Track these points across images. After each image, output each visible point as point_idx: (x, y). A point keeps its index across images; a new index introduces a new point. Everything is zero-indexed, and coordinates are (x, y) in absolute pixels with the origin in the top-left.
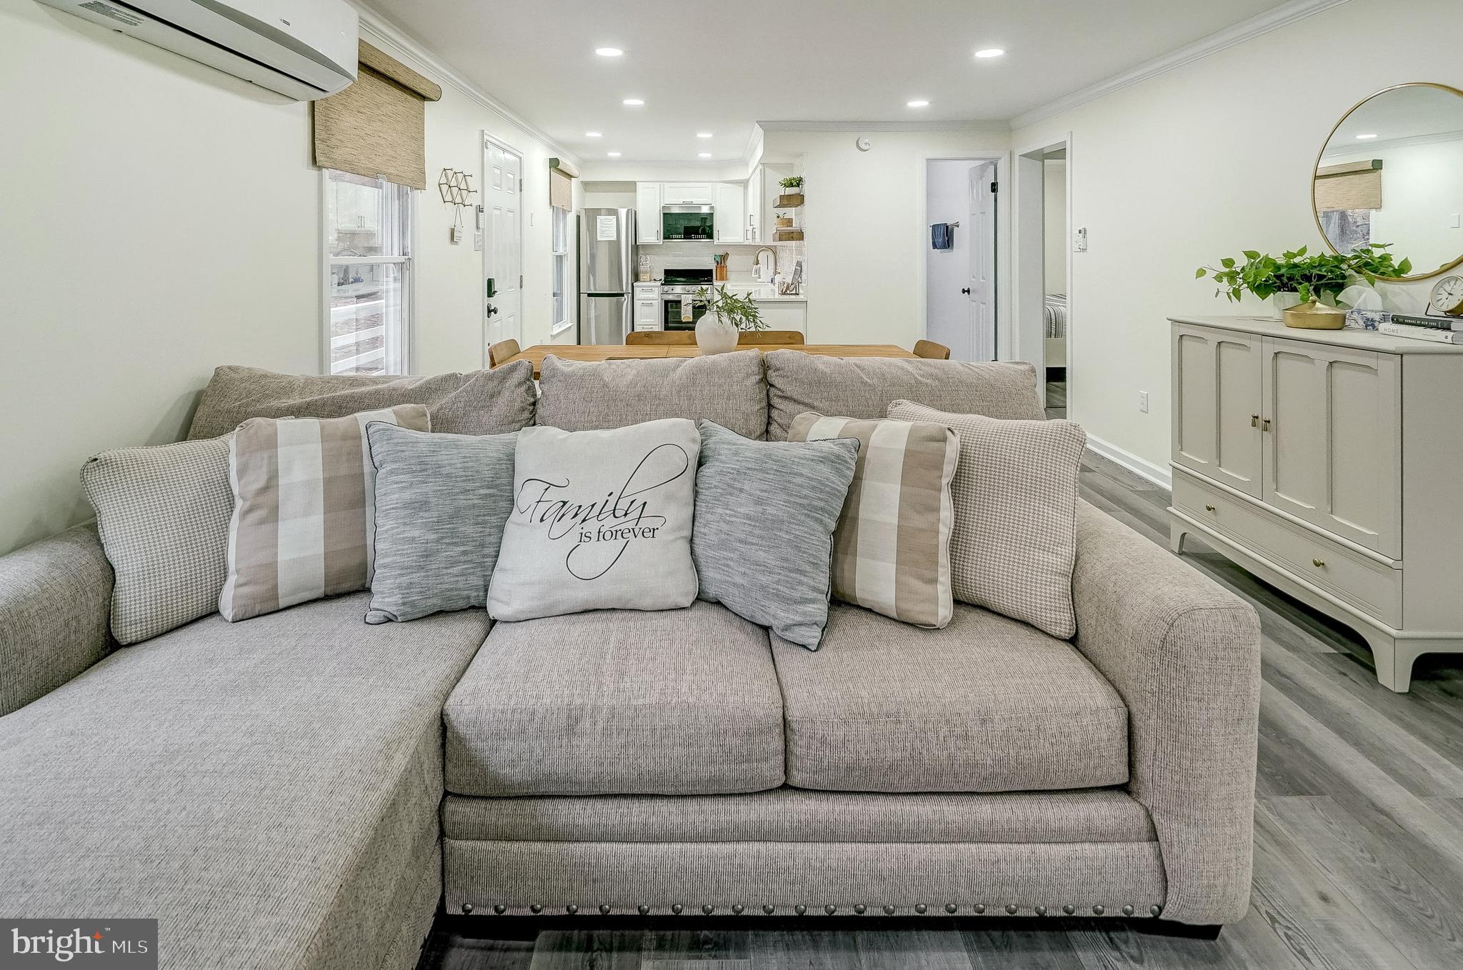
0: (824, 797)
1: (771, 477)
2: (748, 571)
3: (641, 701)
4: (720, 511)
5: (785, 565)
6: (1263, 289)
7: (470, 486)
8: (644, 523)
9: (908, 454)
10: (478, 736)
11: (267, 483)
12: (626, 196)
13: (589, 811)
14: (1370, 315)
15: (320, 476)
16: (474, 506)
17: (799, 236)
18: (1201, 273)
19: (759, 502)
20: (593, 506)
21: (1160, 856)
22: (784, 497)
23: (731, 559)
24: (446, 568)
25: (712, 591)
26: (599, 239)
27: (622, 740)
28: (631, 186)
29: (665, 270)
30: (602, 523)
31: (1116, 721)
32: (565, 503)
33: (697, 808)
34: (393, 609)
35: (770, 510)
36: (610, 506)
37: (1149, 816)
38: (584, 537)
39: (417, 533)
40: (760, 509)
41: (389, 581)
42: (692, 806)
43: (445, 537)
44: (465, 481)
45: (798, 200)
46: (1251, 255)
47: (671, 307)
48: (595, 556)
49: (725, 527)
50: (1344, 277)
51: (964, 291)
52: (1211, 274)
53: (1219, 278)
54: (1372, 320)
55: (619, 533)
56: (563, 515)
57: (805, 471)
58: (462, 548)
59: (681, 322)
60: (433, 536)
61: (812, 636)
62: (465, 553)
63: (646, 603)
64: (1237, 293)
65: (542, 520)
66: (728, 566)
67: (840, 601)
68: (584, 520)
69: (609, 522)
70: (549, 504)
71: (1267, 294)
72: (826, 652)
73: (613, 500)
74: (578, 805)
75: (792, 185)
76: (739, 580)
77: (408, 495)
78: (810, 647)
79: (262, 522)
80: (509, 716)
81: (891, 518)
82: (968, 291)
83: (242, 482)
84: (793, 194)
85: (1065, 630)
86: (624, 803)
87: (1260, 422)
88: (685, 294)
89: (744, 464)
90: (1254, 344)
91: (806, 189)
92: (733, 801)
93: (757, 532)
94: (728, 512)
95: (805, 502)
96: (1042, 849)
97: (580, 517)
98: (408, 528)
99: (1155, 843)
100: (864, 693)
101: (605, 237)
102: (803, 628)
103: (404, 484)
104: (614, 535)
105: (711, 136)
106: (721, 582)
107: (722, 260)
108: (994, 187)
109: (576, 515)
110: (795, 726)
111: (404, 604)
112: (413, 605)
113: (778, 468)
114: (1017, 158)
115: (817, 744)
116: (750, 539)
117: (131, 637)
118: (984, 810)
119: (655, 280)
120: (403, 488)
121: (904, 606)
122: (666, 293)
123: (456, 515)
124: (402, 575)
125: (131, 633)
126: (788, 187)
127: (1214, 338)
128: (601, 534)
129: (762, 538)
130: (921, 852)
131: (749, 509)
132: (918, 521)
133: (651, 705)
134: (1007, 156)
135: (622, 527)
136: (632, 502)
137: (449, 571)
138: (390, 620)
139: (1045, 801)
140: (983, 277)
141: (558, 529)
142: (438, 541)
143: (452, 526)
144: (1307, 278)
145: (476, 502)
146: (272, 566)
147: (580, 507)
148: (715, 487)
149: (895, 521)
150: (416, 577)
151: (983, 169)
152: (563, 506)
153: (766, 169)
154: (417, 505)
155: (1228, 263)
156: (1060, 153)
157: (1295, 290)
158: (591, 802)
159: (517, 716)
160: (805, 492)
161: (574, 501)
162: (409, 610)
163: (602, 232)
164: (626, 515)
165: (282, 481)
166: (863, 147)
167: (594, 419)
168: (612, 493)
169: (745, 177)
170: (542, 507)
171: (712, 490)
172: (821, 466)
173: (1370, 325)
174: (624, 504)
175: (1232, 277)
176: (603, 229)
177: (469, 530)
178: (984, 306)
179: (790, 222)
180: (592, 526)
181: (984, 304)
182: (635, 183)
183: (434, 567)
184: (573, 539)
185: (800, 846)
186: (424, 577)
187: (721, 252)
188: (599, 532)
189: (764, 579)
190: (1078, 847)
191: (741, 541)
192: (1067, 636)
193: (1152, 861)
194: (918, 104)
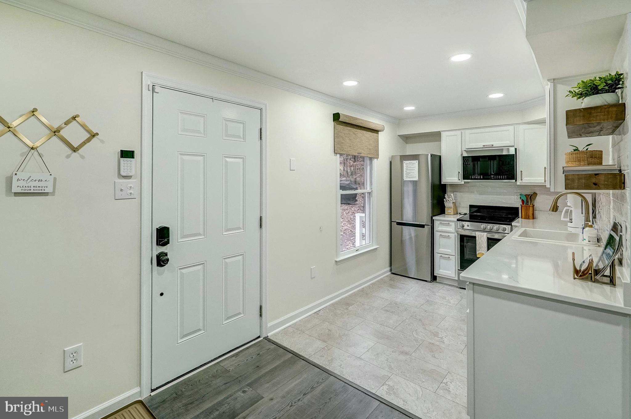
12: (431, 143)
26: (405, 179)
28: (436, 136)
29: (470, 205)
88: (481, 232)
101: (409, 178)
107: (528, 199)
122: (462, 228)
163: (407, 174)
176: (408, 171)
182: (440, 133)
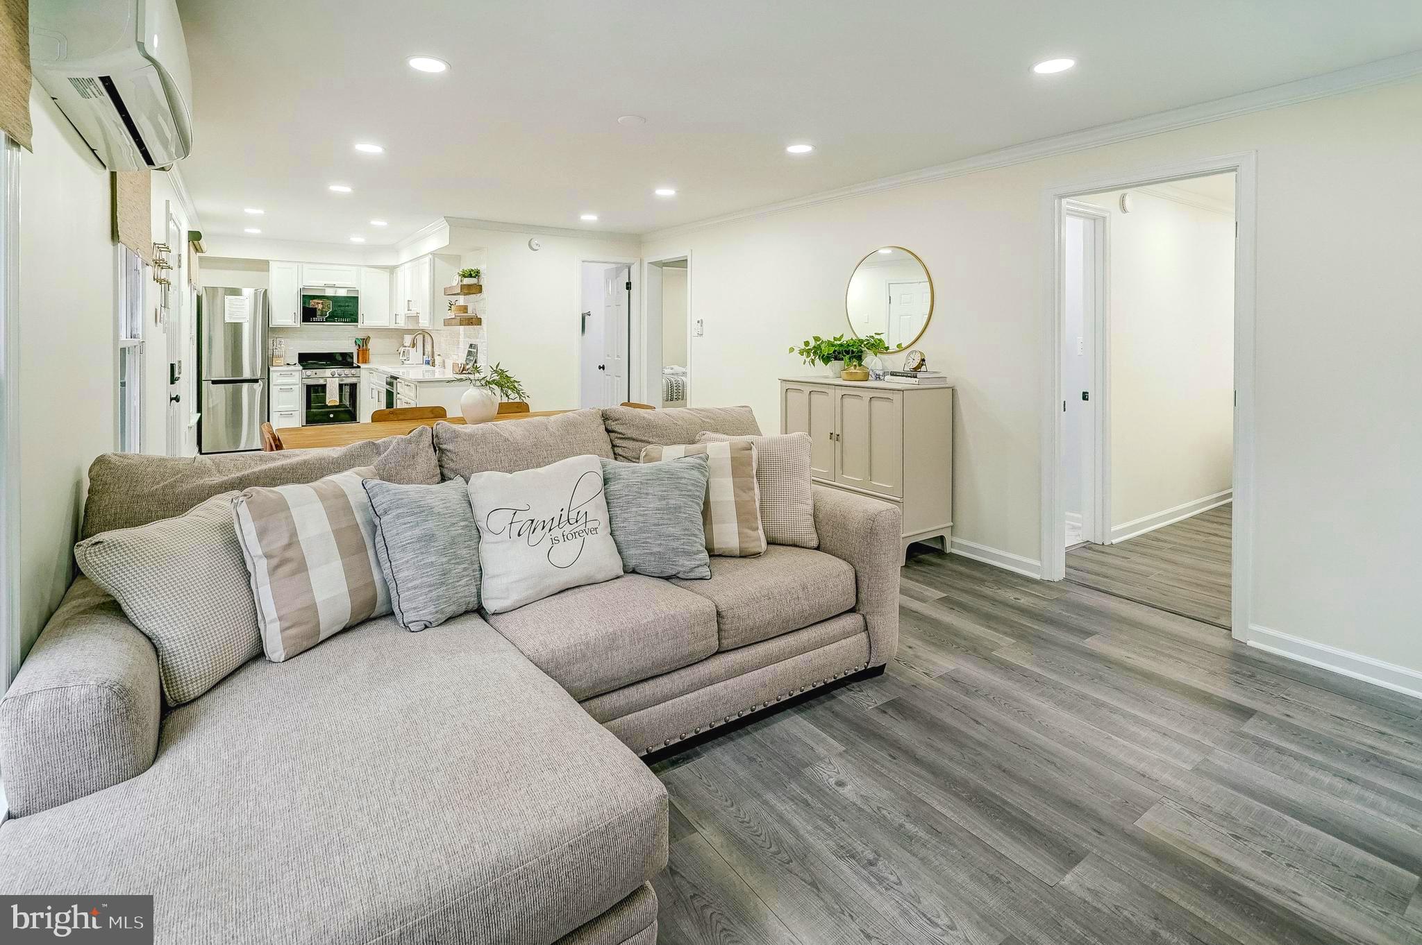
0: (736, 651)
1: (666, 482)
2: (662, 542)
3: (645, 621)
4: (634, 509)
5: (686, 532)
6: (826, 359)
7: (454, 520)
8: (590, 525)
9: (733, 459)
10: (557, 667)
11: (290, 540)
12: (253, 275)
13: (622, 697)
14: (878, 372)
15: (328, 528)
16: (460, 534)
17: (475, 321)
18: (792, 350)
19: (662, 498)
20: (553, 519)
21: (869, 637)
22: (678, 493)
23: (649, 538)
24: (458, 581)
25: (632, 563)
26: (228, 320)
27: (641, 645)
28: (262, 265)
29: (299, 354)
30: (563, 530)
31: (852, 576)
32: (533, 521)
33: (678, 676)
34: (429, 618)
35: (673, 502)
36: (564, 518)
37: (865, 619)
38: (554, 541)
39: (433, 559)
40: (664, 502)
41: (421, 598)
42: (675, 676)
43: (452, 559)
44: (450, 517)
45: (478, 289)
46: (817, 339)
47: (314, 393)
48: (565, 552)
49: (641, 519)
50: (862, 352)
51: (600, 368)
52: (797, 350)
53: (801, 353)
54: (879, 375)
55: (577, 534)
56: (535, 529)
57: (686, 475)
58: (463, 566)
59: (327, 407)
60: (445, 560)
61: (705, 571)
62: (465, 569)
63: (600, 577)
64: (813, 361)
65: (519, 535)
66: (647, 543)
67: (713, 554)
68: (550, 530)
69: (568, 528)
70: (522, 523)
71: (828, 362)
72: (717, 578)
73: (565, 513)
74: (614, 696)
75: (470, 276)
76: (656, 549)
77: (417, 532)
78: (706, 578)
79: (293, 573)
80: (573, 649)
81: (730, 497)
82: (603, 368)
83: (264, 542)
84: (472, 284)
85: (814, 543)
86: (640, 686)
87: (834, 436)
88: (331, 378)
89: (643, 478)
90: (831, 391)
91: (484, 282)
92: (695, 666)
93: (666, 517)
94: (642, 509)
95: (691, 493)
96: (827, 648)
97: (547, 528)
98: (425, 556)
99: (866, 632)
100: (750, 589)
101: (234, 319)
102: (700, 568)
103: (412, 524)
104: (574, 535)
105: (386, 224)
106: (640, 555)
107: (363, 344)
108: (629, 286)
109: (544, 527)
110: (724, 614)
111: (437, 612)
112: (442, 612)
113: (669, 476)
114: (646, 265)
115: (736, 620)
116: (661, 522)
117: (194, 693)
118: (805, 636)
119: (288, 364)
120: (412, 526)
121: (744, 545)
122: (308, 377)
123: (453, 543)
124: (431, 591)
125: (193, 690)
126: (465, 277)
127: (807, 389)
128: (565, 537)
129: (670, 519)
130: (780, 667)
131: (657, 504)
132: (745, 497)
133: (652, 622)
134: (638, 262)
135: (577, 530)
136: (578, 513)
137: (459, 583)
138: (426, 627)
139: (827, 624)
140: (618, 356)
141: (534, 539)
142: (448, 562)
143: (452, 550)
144: (847, 352)
145: (460, 531)
146: (313, 608)
147: (544, 521)
148: (626, 495)
149: (732, 498)
150: (441, 591)
151: (618, 271)
152: (532, 523)
153: (436, 259)
154: (428, 538)
155: (807, 343)
156: (682, 263)
157: (842, 359)
158: (621, 691)
159: (579, 648)
160: (690, 488)
161: (539, 518)
162: (440, 616)
163: (232, 313)
164: (577, 522)
165: (301, 537)
166: (535, 247)
167: (507, 465)
168: (562, 510)
169: (392, 263)
170: (516, 527)
171: (623, 498)
172: (693, 472)
173: (878, 377)
174: (573, 515)
175: (808, 352)
176: (232, 309)
177: (464, 552)
178: (618, 379)
179: (465, 309)
180: (557, 532)
181: (619, 377)
182: (267, 262)
183: (450, 581)
184: (547, 544)
185: (728, 682)
186: (446, 590)
187: (362, 335)
188: (563, 536)
189: (675, 544)
190: (840, 642)
191: (655, 525)
192: (816, 546)
193: (866, 640)
194: (589, 218)
